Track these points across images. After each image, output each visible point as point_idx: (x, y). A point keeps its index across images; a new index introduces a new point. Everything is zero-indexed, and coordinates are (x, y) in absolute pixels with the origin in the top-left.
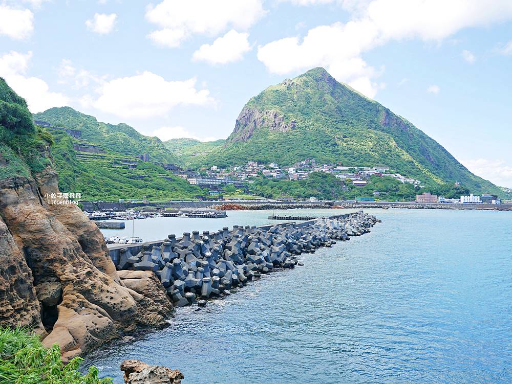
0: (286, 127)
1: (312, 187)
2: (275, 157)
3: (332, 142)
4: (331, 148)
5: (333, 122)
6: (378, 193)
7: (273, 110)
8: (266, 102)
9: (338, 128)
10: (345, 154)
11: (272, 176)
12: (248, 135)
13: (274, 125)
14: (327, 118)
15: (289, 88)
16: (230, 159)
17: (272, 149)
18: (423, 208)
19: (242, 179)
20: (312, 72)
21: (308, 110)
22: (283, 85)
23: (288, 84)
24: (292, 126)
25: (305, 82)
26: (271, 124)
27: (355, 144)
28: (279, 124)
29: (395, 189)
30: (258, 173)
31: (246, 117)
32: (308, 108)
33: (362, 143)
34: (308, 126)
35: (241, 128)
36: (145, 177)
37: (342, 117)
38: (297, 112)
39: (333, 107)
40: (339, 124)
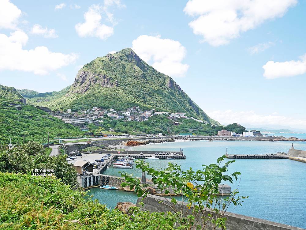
0: (112, 85)
1: (156, 126)
2: (110, 104)
3: (142, 96)
4: (142, 100)
5: (141, 83)
6: (191, 130)
7: (102, 73)
8: (97, 67)
9: (145, 87)
10: (152, 104)
11: (116, 118)
12: (86, 89)
13: (104, 83)
14: (138, 81)
15: (111, 60)
16: (79, 105)
17: (106, 99)
18: (226, 140)
19: (93, 119)
20: (124, 51)
21: (125, 74)
22: (107, 57)
23: (110, 57)
24: (116, 85)
25: (121, 57)
26: (102, 82)
27: (156, 98)
28: (107, 83)
29: (201, 127)
30: (105, 115)
31: (82, 77)
32: (124, 73)
33: (161, 98)
34: (126, 85)
35: (79, 84)
36: (33, 117)
37: (146, 80)
38: (117, 75)
39: (140, 74)
40: (145, 84)
